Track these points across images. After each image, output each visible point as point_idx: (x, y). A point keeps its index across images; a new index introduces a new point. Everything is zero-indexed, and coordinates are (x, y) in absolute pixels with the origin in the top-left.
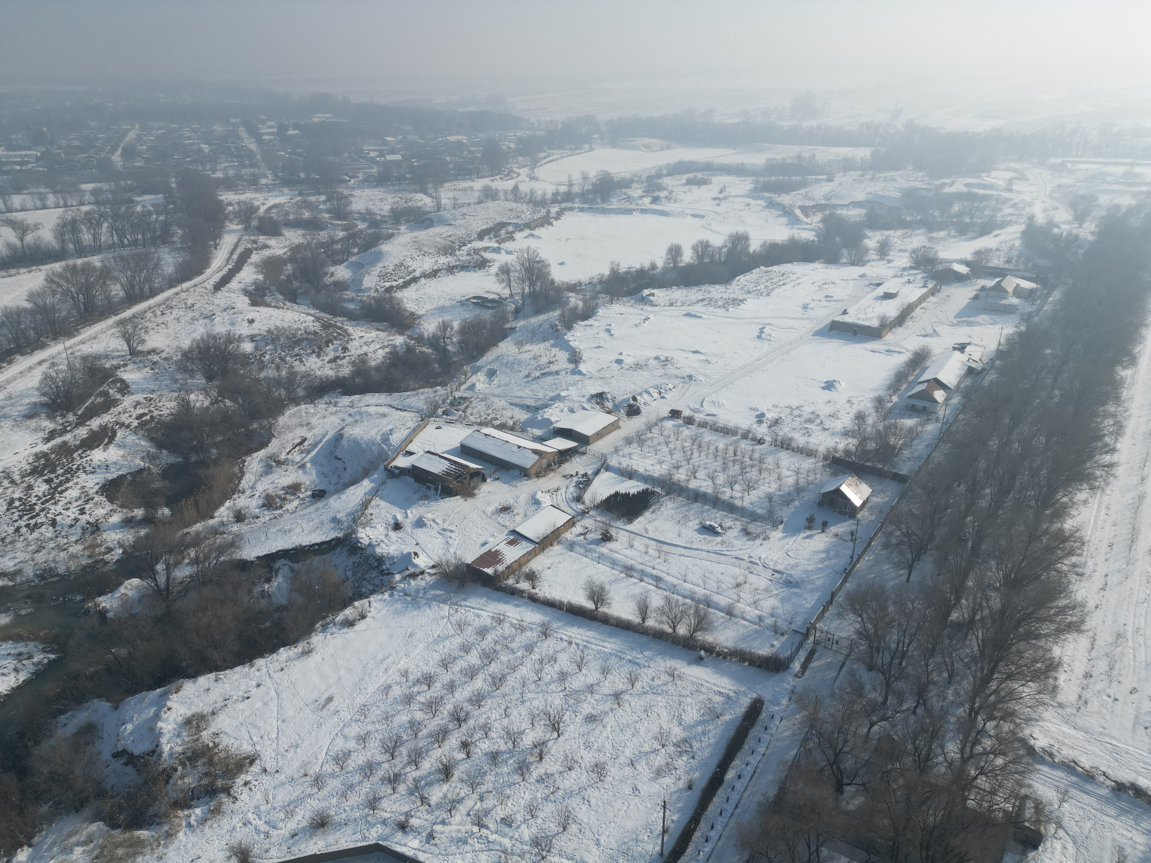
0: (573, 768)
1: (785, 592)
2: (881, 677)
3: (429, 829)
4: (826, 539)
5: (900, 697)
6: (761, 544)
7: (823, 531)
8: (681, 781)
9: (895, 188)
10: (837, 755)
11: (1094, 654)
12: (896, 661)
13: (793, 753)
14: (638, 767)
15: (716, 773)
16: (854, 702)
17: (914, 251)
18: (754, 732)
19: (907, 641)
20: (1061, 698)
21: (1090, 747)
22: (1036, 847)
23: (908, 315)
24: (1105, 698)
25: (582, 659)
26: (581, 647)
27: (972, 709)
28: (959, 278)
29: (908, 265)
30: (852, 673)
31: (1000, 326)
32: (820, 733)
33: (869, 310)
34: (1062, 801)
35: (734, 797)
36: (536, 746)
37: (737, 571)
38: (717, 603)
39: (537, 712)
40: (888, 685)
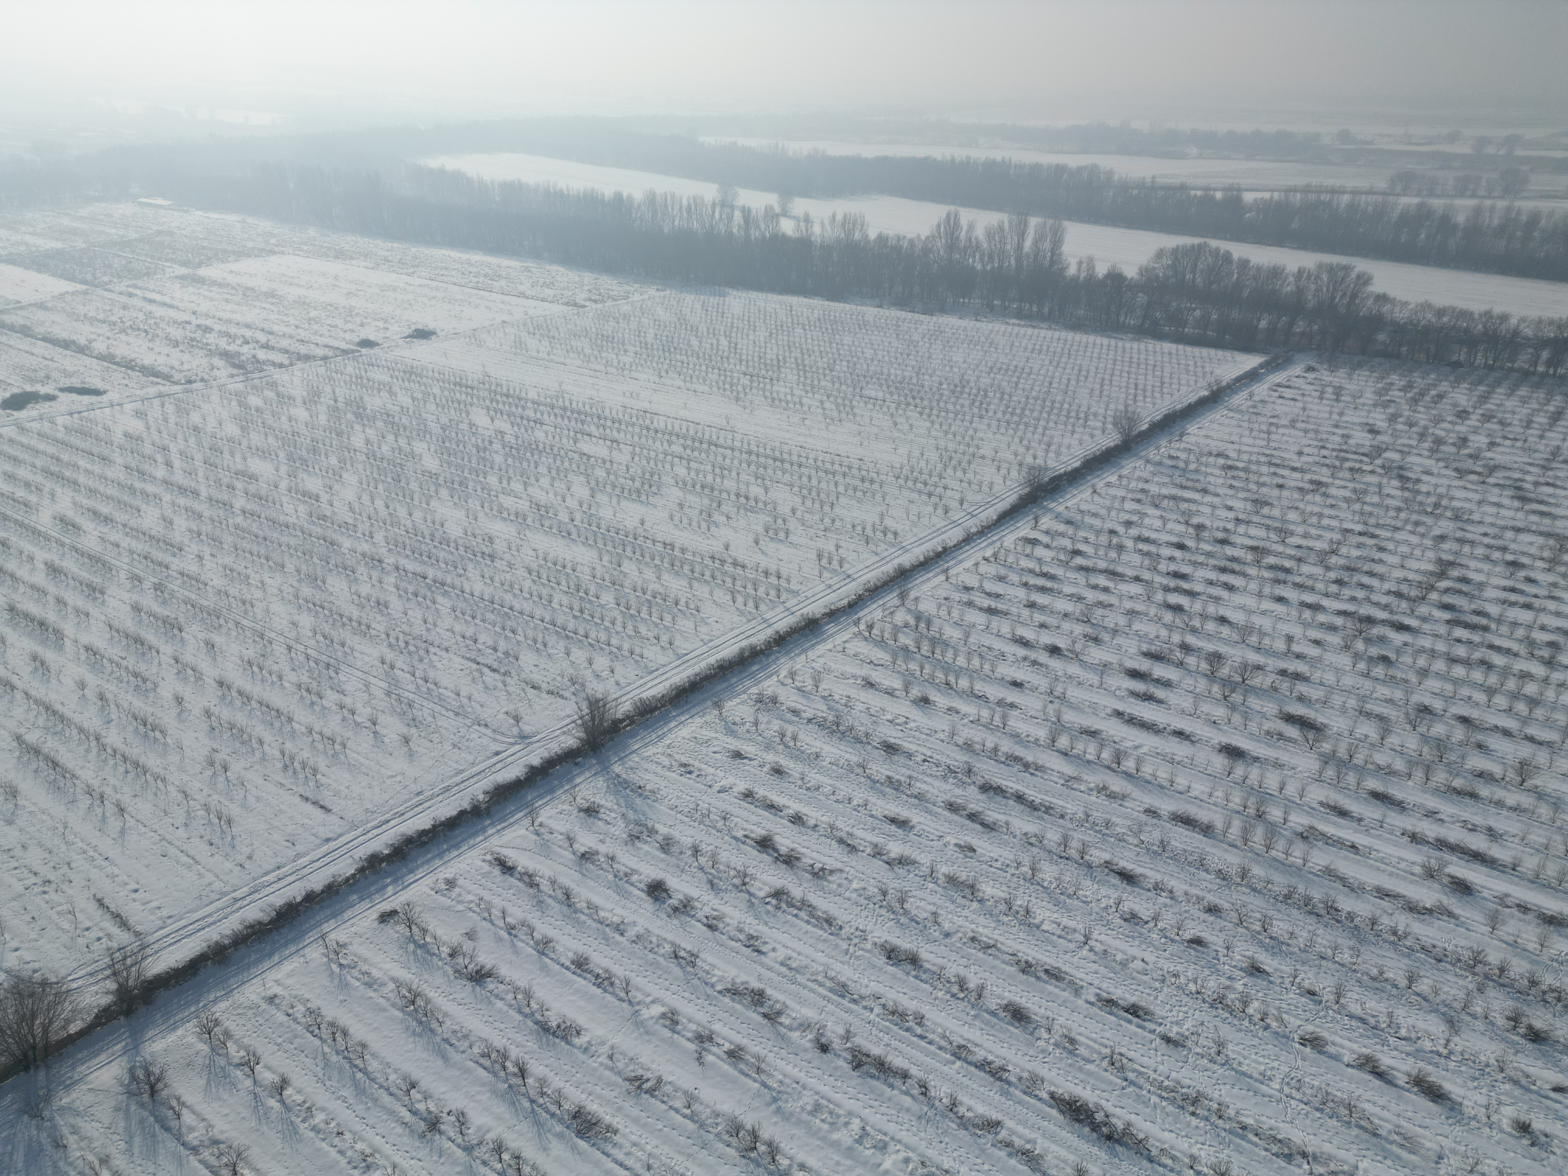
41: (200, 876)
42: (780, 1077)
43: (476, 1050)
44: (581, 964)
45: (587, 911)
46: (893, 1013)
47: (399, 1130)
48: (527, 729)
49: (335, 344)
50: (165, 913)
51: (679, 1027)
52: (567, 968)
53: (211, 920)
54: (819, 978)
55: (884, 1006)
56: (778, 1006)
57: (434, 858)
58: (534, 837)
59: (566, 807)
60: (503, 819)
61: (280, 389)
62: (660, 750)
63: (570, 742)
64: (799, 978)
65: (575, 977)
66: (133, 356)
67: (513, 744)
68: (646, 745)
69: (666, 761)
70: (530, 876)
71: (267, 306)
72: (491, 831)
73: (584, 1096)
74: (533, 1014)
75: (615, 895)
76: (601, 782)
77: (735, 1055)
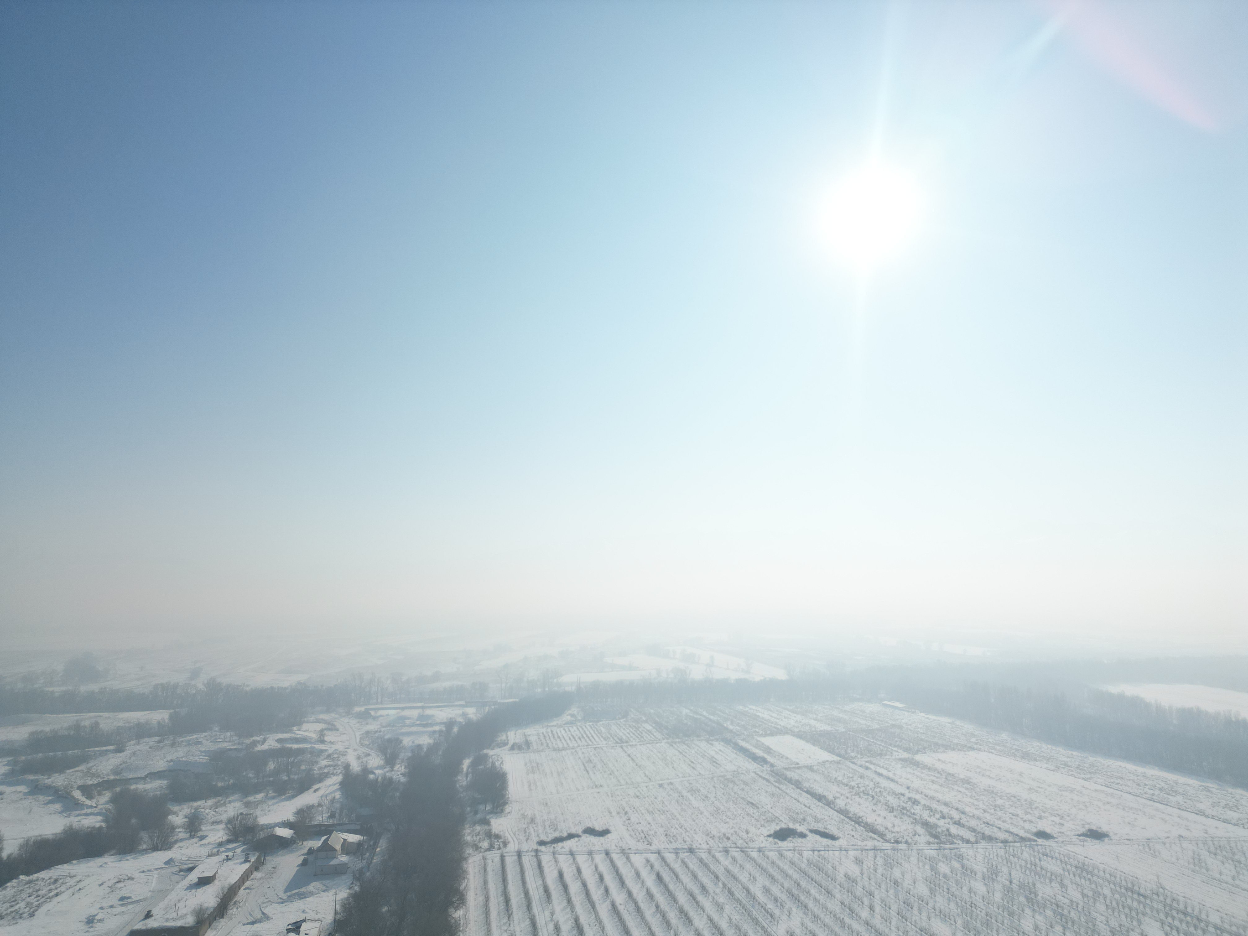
9: (201, 752)
17: (230, 821)
23: (231, 900)
28: (283, 844)
29: (225, 838)
31: (333, 891)
33: (181, 905)
49: (1015, 830)
61: (965, 861)
66: (861, 814)
71: (963, 790)
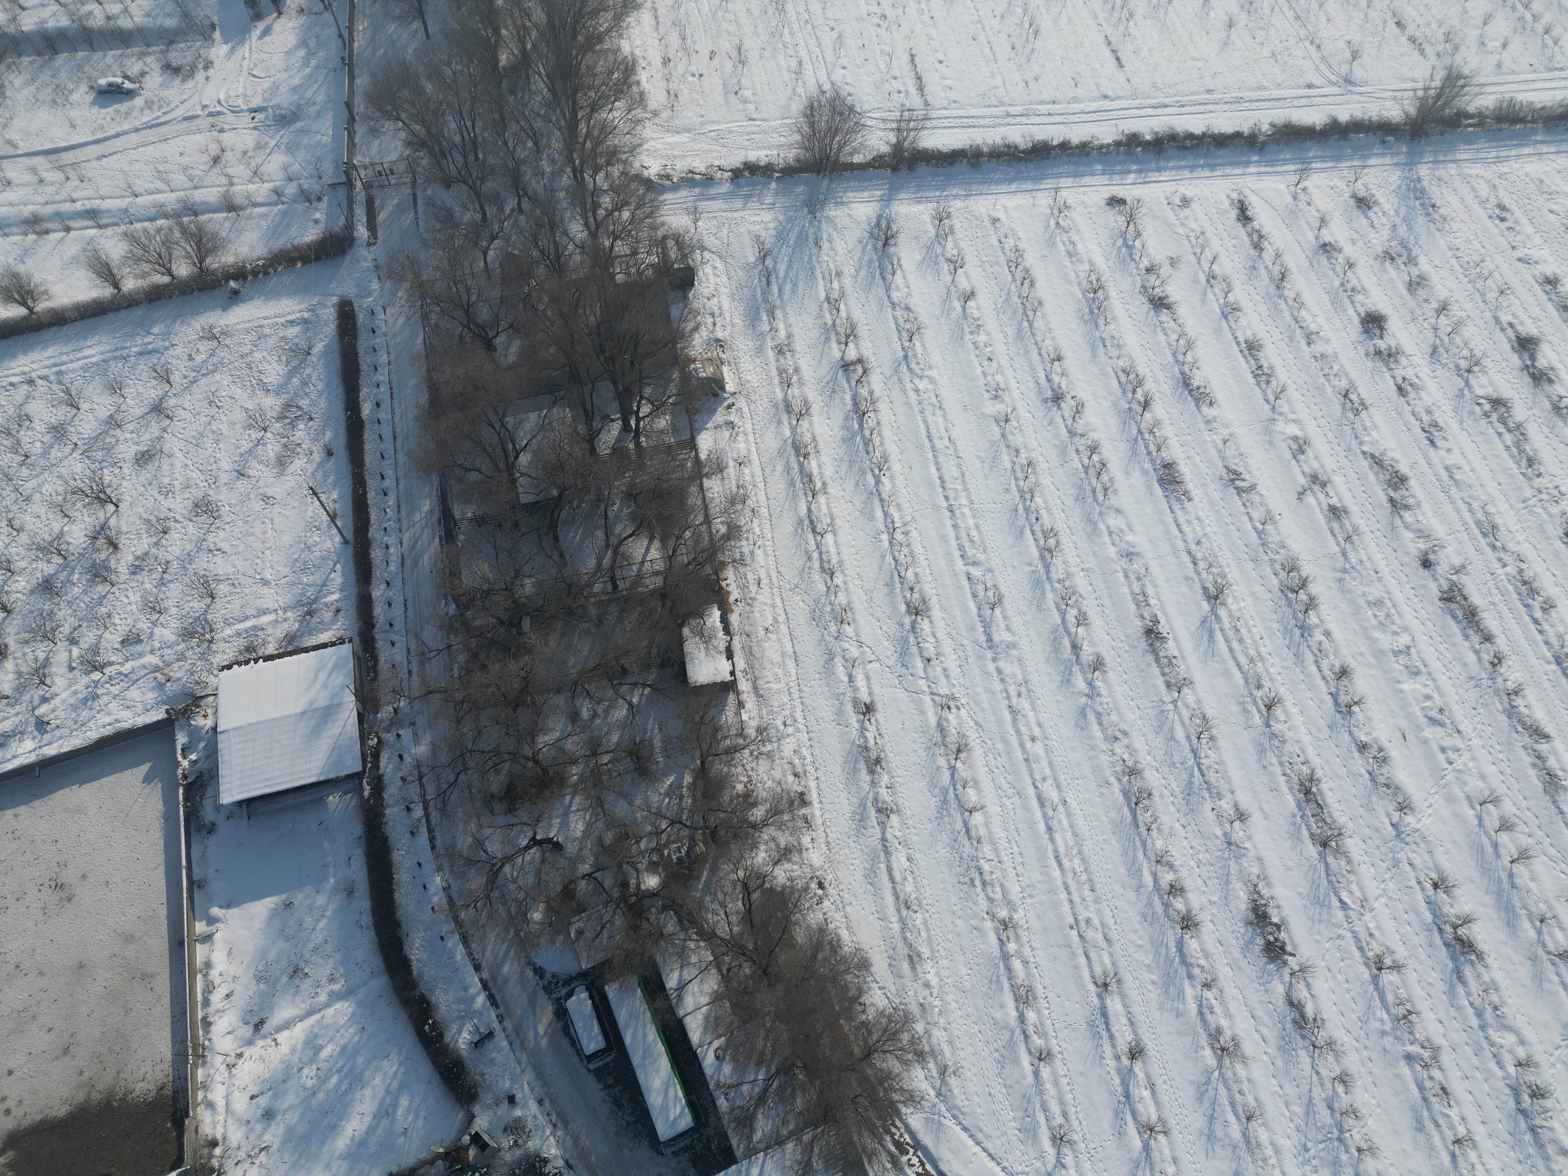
0: (169, 528)
1: (285, 135)
2: (465, 188)
3: (33, 720)
4: (291, 24)
5: (497, 200)
6: (207, 78)
7: (280, 13)
8: (315, 454)
10: (467, 312)
11: (662, 30)
12: (471, 158)
13: (420, 340)
14: (251, 472)
15: (349, 418)
16: (452, 238)
18: (363, 344)
19: (469, 124)
20: (652, 104)
21: (698, 147)
22: (692, 285)
24: (691, 79)
25: (68, 392)
26: (53, 378)
27: (574, 171)
30: (431, 203)
32: (437, 298)
34: (695, 221)
35: (386, 430)
36: (95, 538)
37: (200, 139)
38: (205, 203)
39: (60, 498)
40: (477, 193)
41: (993, 75)
42: (1364, 558)
43: (1121, 363)
44: (1252, 347)
45: (1291, 302)
46: (1525, 583)
47: (1032, 385)
48: (1358, 73)
50: (953, 95)
51: (1302, 457)
52: (1238, 343)
53: (983, 122)
54: (1475, 505)
55: (1521, 571)
56: (1411, 501)
57: (1185, 167)
58: (1291, 199)
59: (1341, 184)
60: (1272, 163)
62: (1488, 175)
63: (1394, 113)
64: (1454, 491)
65: (1239, 355)
67: (1332, 83)
68: (1475, 161)
69: (1484, 191)
70: (1261, 237)
72: (1252, 169)
73: (1182, 456)
74: (1183, 363)
75: (1328, 303)
76: (1395, 177)
77: (1335, 512)
